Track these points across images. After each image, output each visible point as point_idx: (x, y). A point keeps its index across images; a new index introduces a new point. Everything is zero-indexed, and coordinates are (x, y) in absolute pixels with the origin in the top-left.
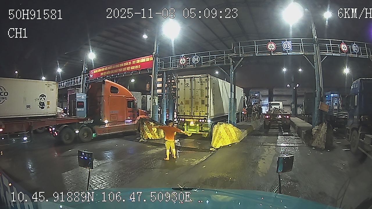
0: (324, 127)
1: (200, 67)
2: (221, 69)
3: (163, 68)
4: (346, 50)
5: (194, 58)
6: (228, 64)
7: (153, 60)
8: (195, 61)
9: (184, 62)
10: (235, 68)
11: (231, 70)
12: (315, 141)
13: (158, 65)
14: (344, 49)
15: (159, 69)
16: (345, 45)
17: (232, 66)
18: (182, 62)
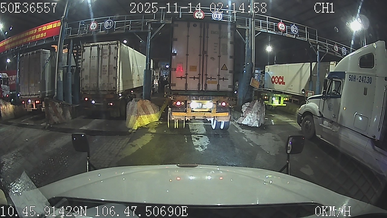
0: (257, 104)
1: (113, 33)
2: (137, 35)
3: (70, 35)
4: (283, 29)
5: (107, 22)
6: (146, 31)
7: (61, 26)
8: (107, 26)
9: (95, 27)
10: (153, 36)
11: (149, 37)
12: (246, 119)
13: (66, 32)
14: (281, 28)
15: (66, 36)
16: (283, 24)
17: (150, 32)
18: (92, 27)
